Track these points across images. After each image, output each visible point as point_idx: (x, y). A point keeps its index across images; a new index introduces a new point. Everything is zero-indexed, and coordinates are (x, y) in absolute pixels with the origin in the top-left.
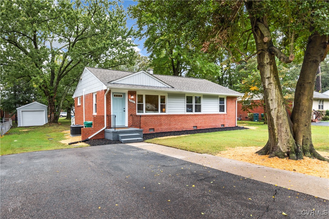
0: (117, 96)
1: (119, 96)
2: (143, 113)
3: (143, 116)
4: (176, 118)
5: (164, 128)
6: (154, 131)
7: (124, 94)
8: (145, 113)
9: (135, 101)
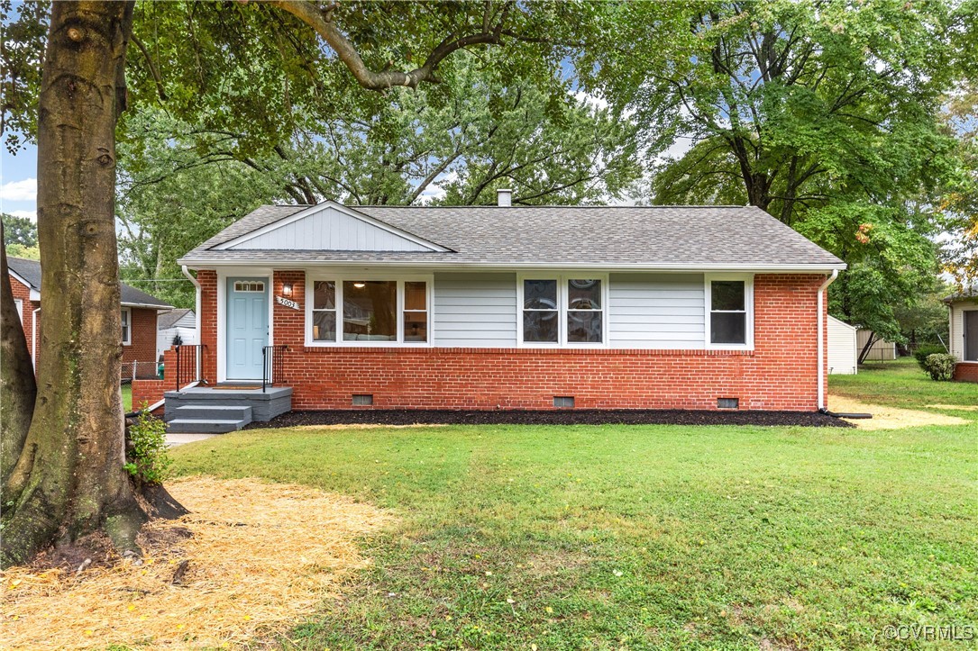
0: (246, 287)
1: (252, 287)
2: (334, 339)
3: (337, 351)
4: (469, 361)
5: (415, 396)
6: (372, 403)
7: (266, 279)
8: (340, 342)
9: (302, 303)
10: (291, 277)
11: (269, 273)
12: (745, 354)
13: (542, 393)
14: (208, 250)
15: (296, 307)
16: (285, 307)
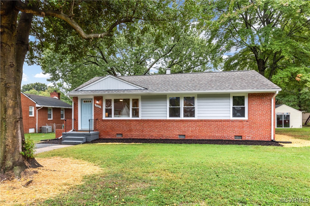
0: (86, 102)
1: (88, 102)
2: (111, 117)
3: (112, 120)
4: (151, 124)
5: (135, 134)
6: (122, 136)
7: (92, 99)
8: (113, 118)
9: (102, 106)
10: (99, 98)
11: (92, 97)
12: (244, 121)
13: (175, 134)
14: (75, 91)
15: (100, 107)
16: (97, 107)
